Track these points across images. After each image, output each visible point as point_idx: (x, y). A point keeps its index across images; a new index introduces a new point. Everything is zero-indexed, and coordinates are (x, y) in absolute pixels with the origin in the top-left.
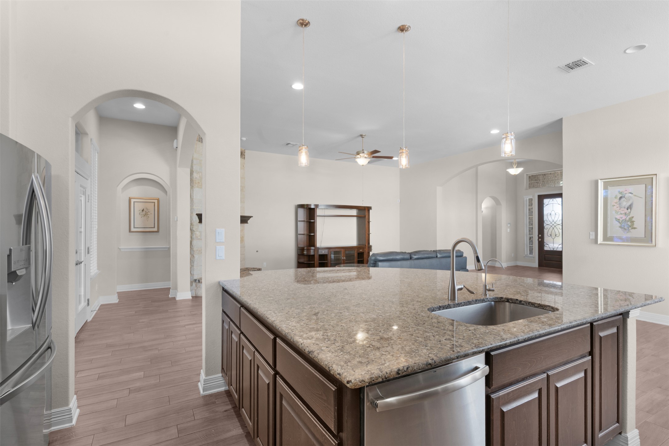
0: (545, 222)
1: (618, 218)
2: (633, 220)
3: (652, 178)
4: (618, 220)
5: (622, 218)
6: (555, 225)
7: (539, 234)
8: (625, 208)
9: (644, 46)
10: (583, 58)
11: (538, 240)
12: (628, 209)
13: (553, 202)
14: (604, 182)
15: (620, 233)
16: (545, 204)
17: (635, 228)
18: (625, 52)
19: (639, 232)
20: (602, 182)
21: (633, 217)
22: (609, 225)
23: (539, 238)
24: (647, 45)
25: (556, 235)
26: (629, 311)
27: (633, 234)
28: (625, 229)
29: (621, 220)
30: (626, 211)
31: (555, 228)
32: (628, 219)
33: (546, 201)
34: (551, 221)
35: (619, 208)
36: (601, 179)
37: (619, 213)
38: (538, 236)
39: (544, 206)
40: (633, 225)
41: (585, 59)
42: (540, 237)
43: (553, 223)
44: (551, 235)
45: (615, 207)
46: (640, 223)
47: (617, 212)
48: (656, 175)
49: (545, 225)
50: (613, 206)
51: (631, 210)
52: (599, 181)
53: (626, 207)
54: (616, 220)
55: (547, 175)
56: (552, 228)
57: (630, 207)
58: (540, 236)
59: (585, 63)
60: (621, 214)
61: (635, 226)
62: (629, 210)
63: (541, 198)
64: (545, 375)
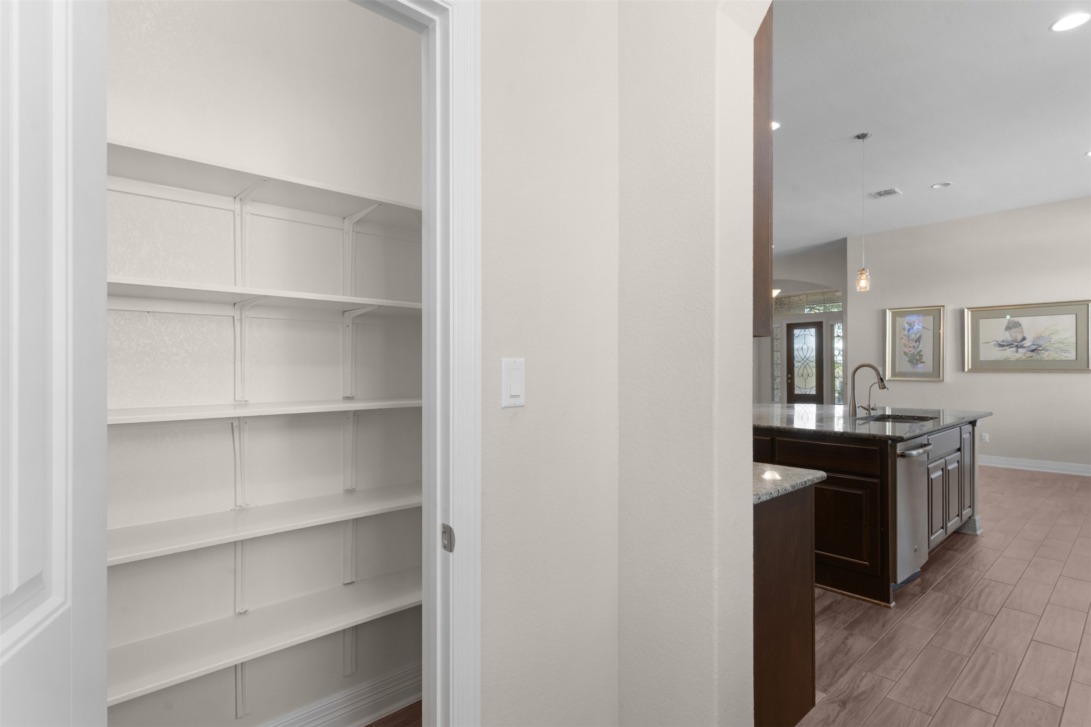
0: (796, 358)
1: (907, 352)
2: (922, 353)
3: (940, 310)
4: (906, 354)
5: (910, 351)
6: (807, 362)
7: (788, 373)
8: (913, 341)
9: (949, 184)
10: (896, 189)
11: (787, 381)
12: (916, 342)
13: (805, 333)
14: (892, 312)
15: (907, 367)
16: (796, 335)
17: (923, 362)
18: (932, 187)
19: (927, 365)
20: (891, 313)
21: (921, 351)
22: (897, 359)
23: (788, 379)
24: (952, 183)
25: (808, 375)
26: (976, 421)
27: (920, 368)
28: (914, 363)
29: (909, 353)
30: (914, 344)
31: (807, 366)
32: (916, 353)
33: (797, 332)
34: (803, 357)
35: (907, 341)
36: (889, 309)
37: (908, 346)
38: (787, 376)
39: (795, 337)
40: (922, 358)
41: (897, 189)
42: (790, 378)
43: (805, 359)
44: (802, 375)
45: (903, 340)
46: (928, 355)
47: (905, 346)
48: (944, 306)
49: (795, 362)
50: (902, 338)
51: (919, 343)
52: (888, 311)
53: (915, 340)
54: (905, 354)
55: (792, 298)
56: (803, 366)
57: (918, 340)
58: (789, 376)
59: (895, 192)
60: (910, 347)
61: (923, 360)
62: (918, 343)
63: (791, 328)
64: (943, 460)
